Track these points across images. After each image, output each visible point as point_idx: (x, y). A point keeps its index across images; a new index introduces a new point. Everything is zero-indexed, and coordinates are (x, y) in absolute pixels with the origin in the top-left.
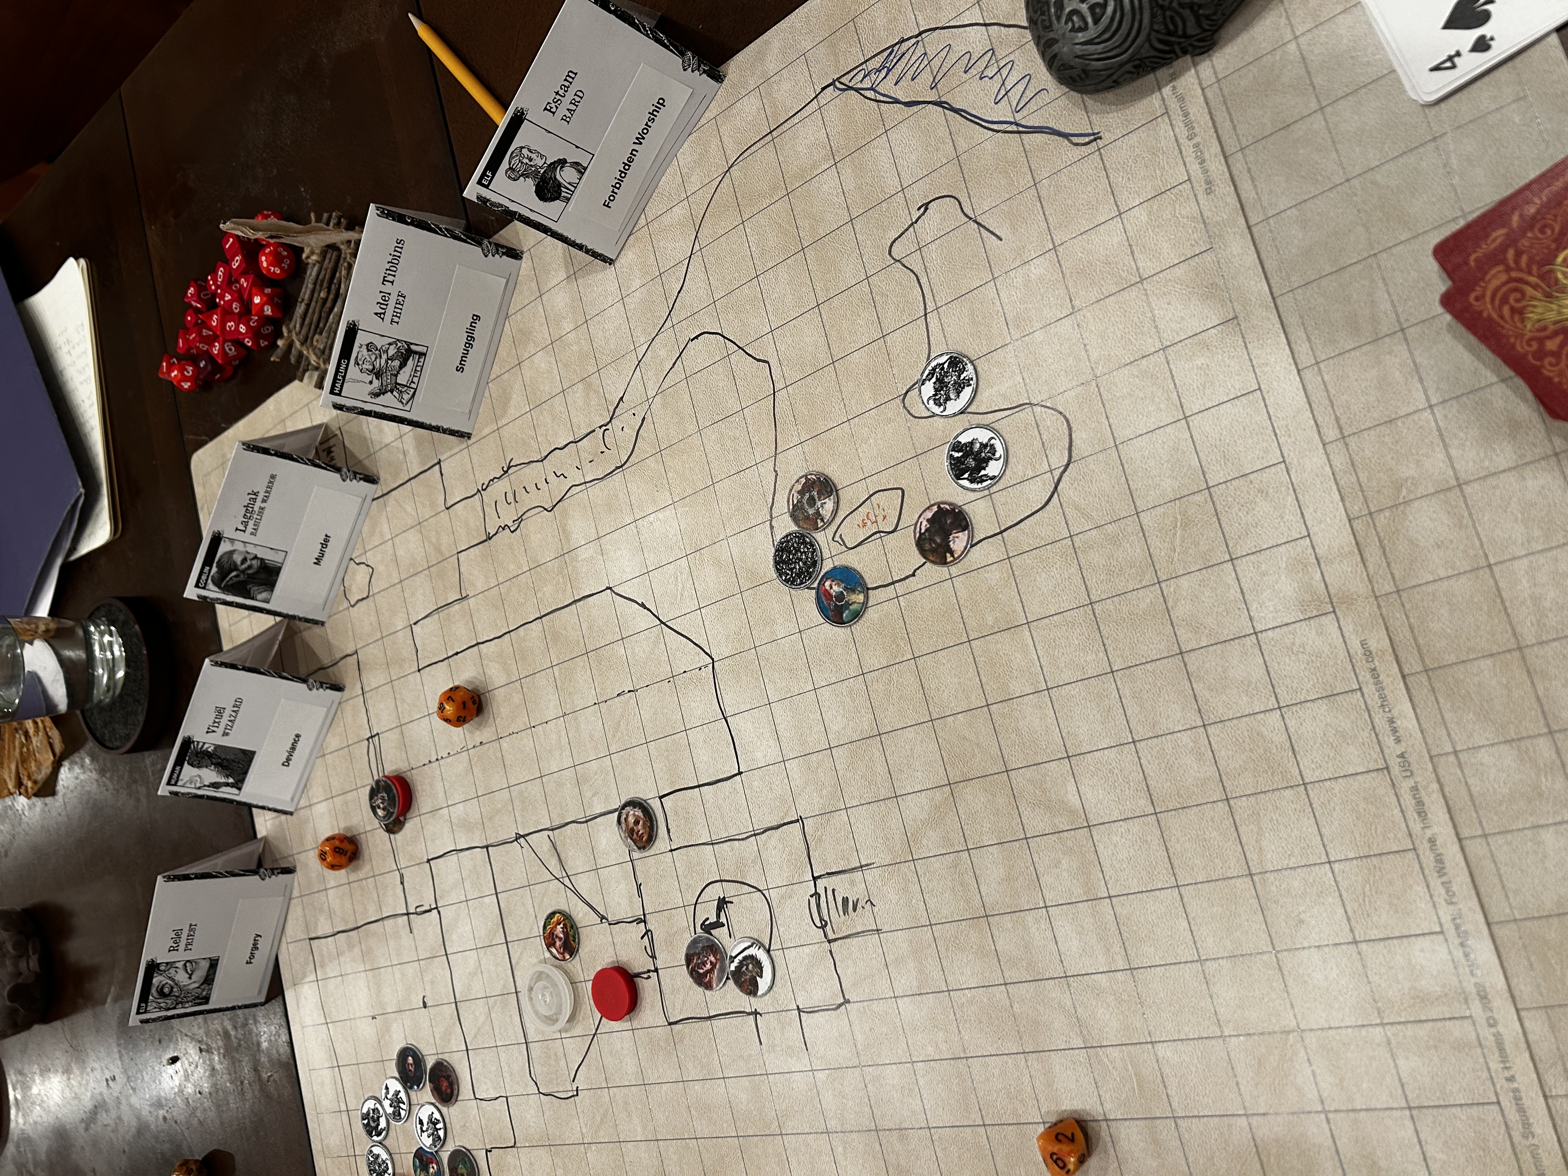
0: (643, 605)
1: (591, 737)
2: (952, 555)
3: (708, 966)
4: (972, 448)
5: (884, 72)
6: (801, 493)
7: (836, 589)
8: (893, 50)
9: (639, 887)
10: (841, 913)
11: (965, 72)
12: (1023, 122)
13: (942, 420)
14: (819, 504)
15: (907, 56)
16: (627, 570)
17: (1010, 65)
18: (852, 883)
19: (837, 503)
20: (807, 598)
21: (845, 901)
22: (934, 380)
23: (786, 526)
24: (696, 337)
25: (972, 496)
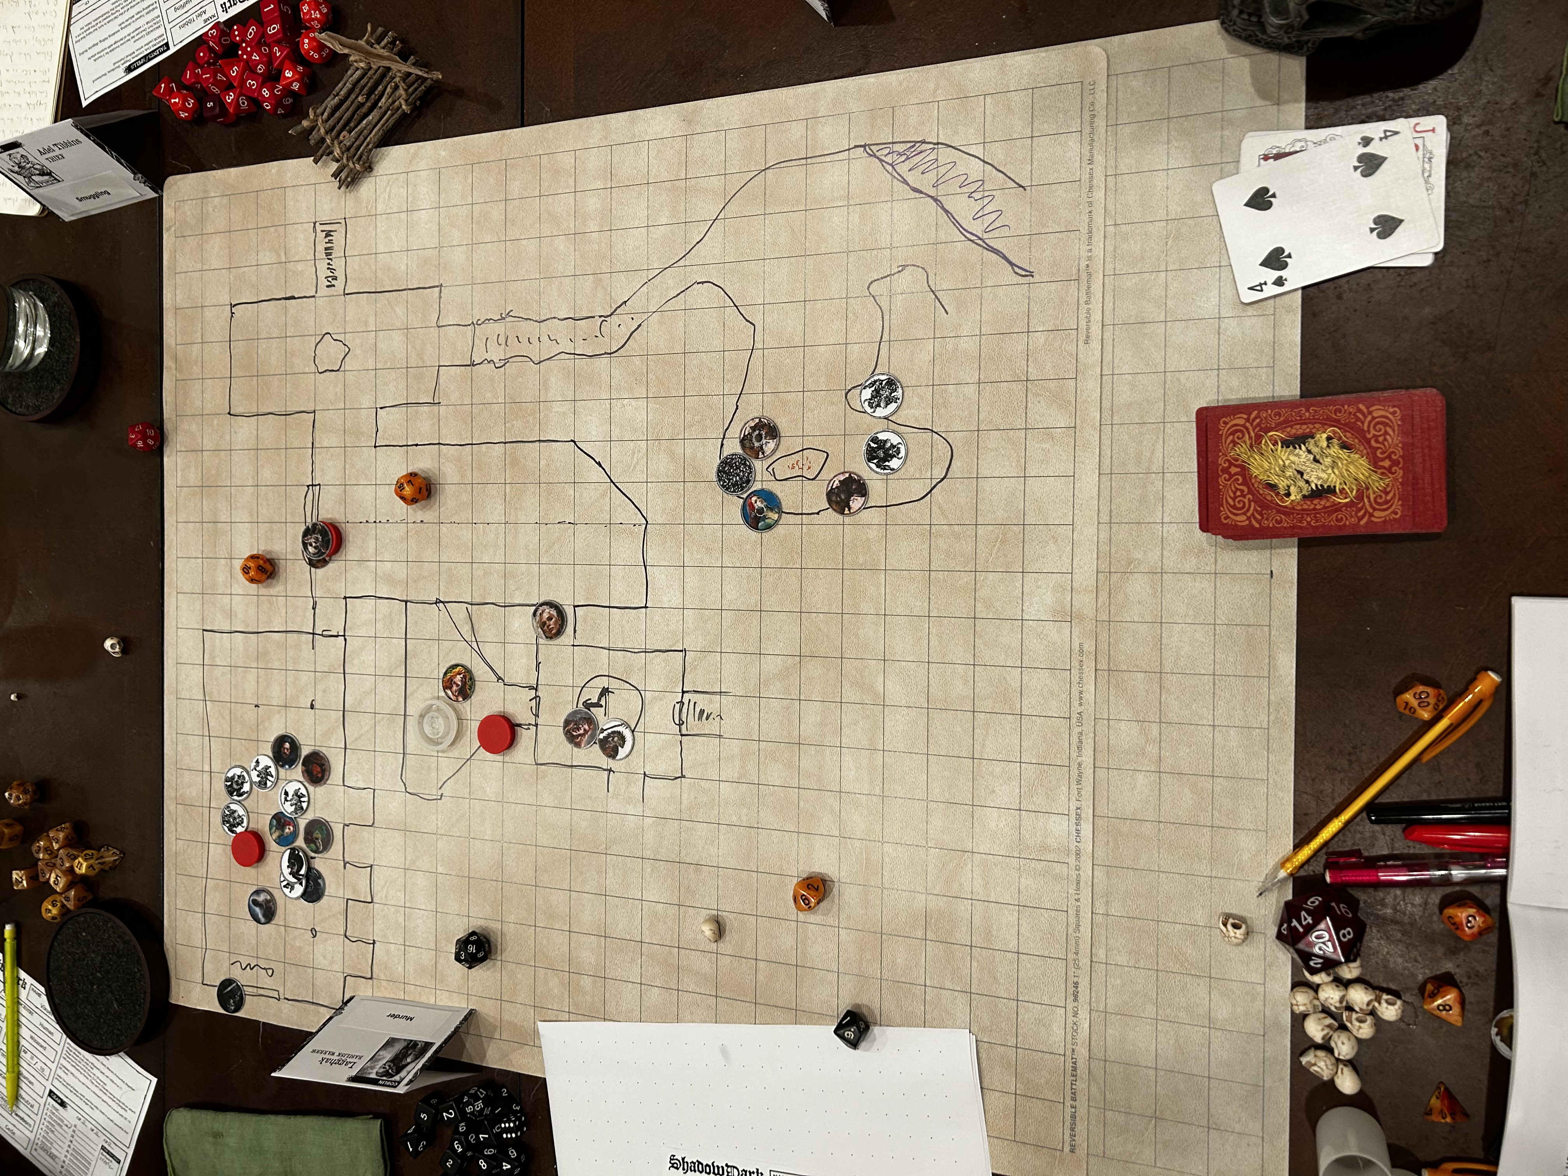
0: (599, 464)
1: (526, 547)
2: (849, 510)
3: (582, 732)
4: (884, 445)
5: (904, 157)
6: (753, 429)
7: (759, 504)
8: (914, 146)
9: (538, 664)
10: (696, 719)
11: (960, 187)
12: (987, 241)
13: (870, 418)
14: (764, 441)
15: (924, 155)
16: (594, 433)
17: (991, 198)
18: (711, 701)
19: (778, 446)
20: (734, 504)
21: (702, 712)
22: (873, 389)
23: (733, 447)
24: (703, 283)
25: (875, 476)
